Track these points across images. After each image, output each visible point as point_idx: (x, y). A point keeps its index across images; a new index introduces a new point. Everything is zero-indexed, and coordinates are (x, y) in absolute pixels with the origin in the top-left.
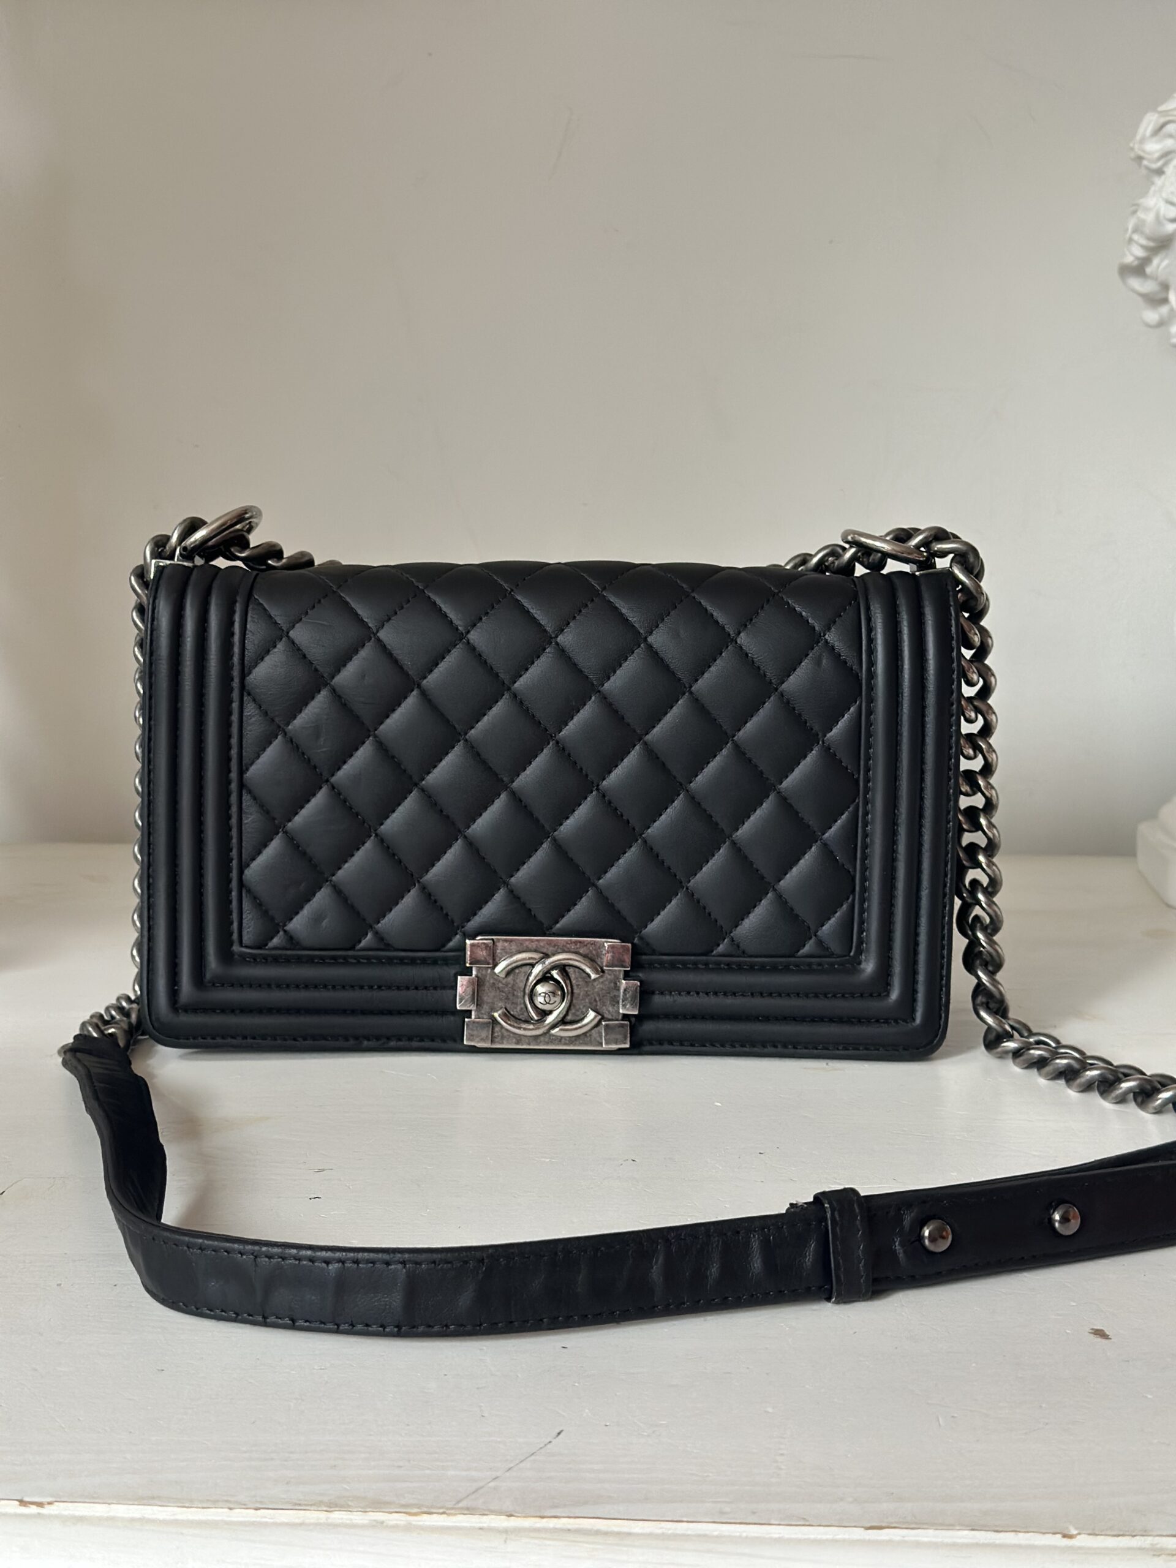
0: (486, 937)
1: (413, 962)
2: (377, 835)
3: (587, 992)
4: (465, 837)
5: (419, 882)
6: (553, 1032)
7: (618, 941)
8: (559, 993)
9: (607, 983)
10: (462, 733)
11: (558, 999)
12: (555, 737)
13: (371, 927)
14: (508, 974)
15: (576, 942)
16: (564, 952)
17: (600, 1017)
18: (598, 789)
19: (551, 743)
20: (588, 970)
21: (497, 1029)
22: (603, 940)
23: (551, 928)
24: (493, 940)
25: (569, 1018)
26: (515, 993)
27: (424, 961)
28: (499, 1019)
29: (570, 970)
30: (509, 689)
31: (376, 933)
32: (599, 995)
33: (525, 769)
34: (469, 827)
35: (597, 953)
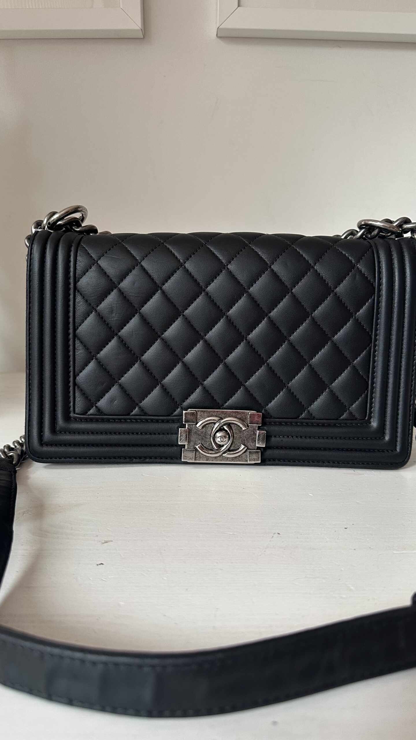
1: (157, 421)
2: (140, 361)
3: (240, 436)
4: (183, 362)
5: (160, 383)
6: (224, 455)
7: (256, 412)
8: (227, 436)
9: (250, 431)
10: (182, 312)
11: (227, 439)
12: (226, 314)
13: (137, 404)
14: (203, 427)
15: (235, 412)
17: (246, 448)
18: (246, 339)
19: (224, 317)
20: (241, 426)
21: (197, 453)
22: (248, 411)
23: (223, 405)
26: (206, 436)
27: (163, 421)
28: (198, 449)
29: (232, 426)
30: (204, 290)
31: (140, 407)
32: (246, 437)
33: (211, 330)
34: (185, 357)
35: (246, 417)
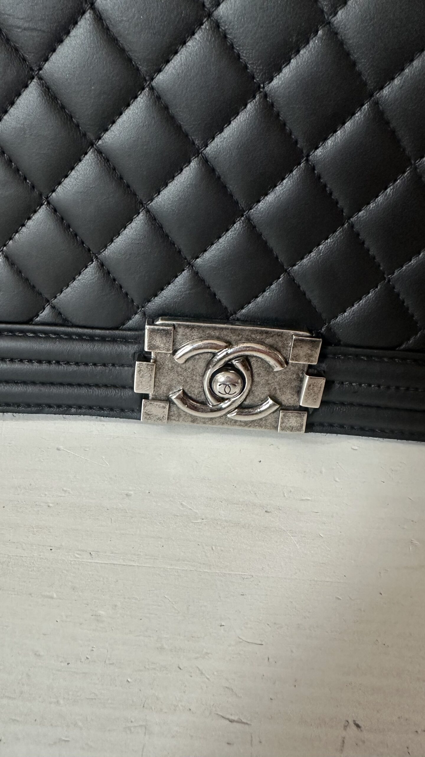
0: (167, 322)
1: (92, 339)
2: (49, 203)
3: (267, 381)
4: (148, 211)
5: (97, 258)
6: (229, 416)
7: (308, 334)
8: (240, 381)
9: (290, 373)
10: (147, 78)
11: (237, 390)
12: (264, 88)
13: (48, 301)
14: (187, 360)
15: (262, 332)
16: (248, 340)
17: (277, 406)
18: (307, 160)
19: (258, 97)
20: (272, 362)
21: (174, 409)
22: (292, 332)
23: (235, 313)
24: (174, 326)
25: (246, 403)
26: (194, 377)
27: (103, 339)
28: (176, 401)
29: (253, 361)
30: (210, 15)
31: (53, 307)
32: (279, 384)
33: (221, 131)
34: (152, 200)
35: (284, 344)
